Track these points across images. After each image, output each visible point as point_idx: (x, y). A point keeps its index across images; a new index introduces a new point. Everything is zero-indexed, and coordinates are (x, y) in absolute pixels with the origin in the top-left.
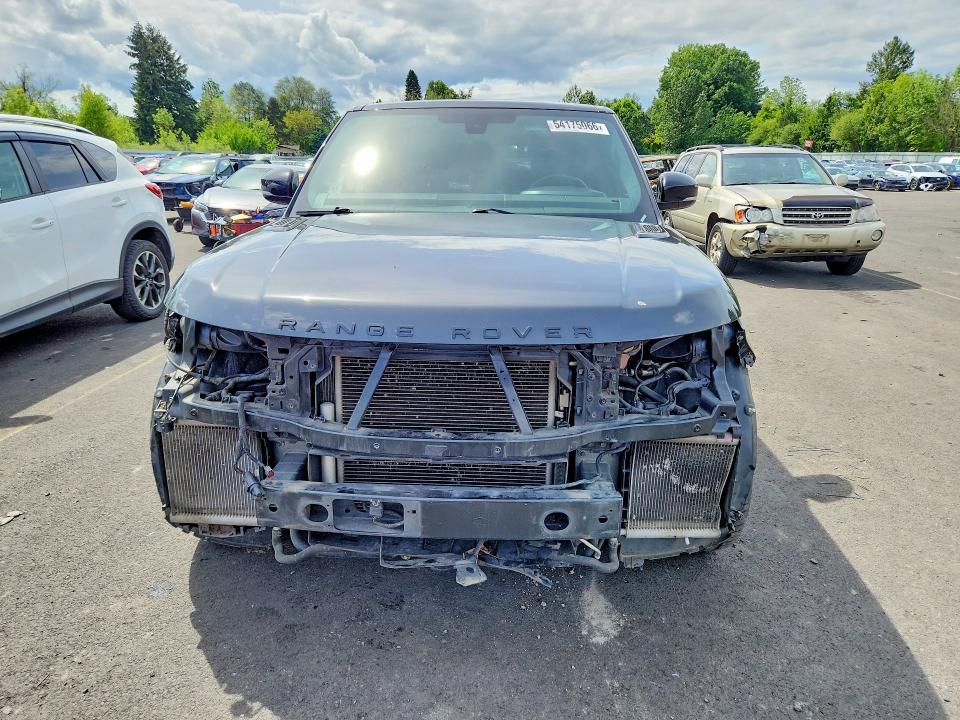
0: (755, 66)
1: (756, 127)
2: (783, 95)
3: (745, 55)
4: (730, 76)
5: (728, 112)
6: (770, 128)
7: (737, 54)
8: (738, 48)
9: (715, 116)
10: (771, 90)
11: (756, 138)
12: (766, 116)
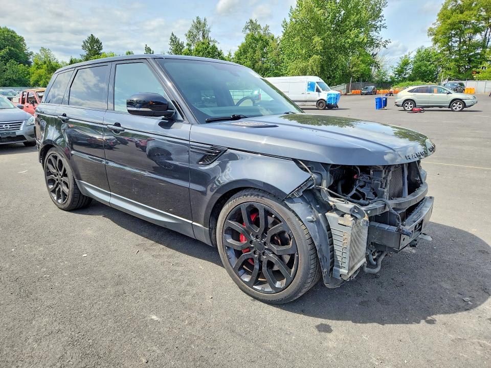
0: (22, 39)
1: (33, 73)
2: (43, 57)
3: (13, 32)
4: (7, 43)
5: (13, 63)
6: (42, 74)
7: (8, 31)
8: (8, 28)
9: (6, 65)
10: (35, 53)
11: (35, 79)
12: (38, 67)
